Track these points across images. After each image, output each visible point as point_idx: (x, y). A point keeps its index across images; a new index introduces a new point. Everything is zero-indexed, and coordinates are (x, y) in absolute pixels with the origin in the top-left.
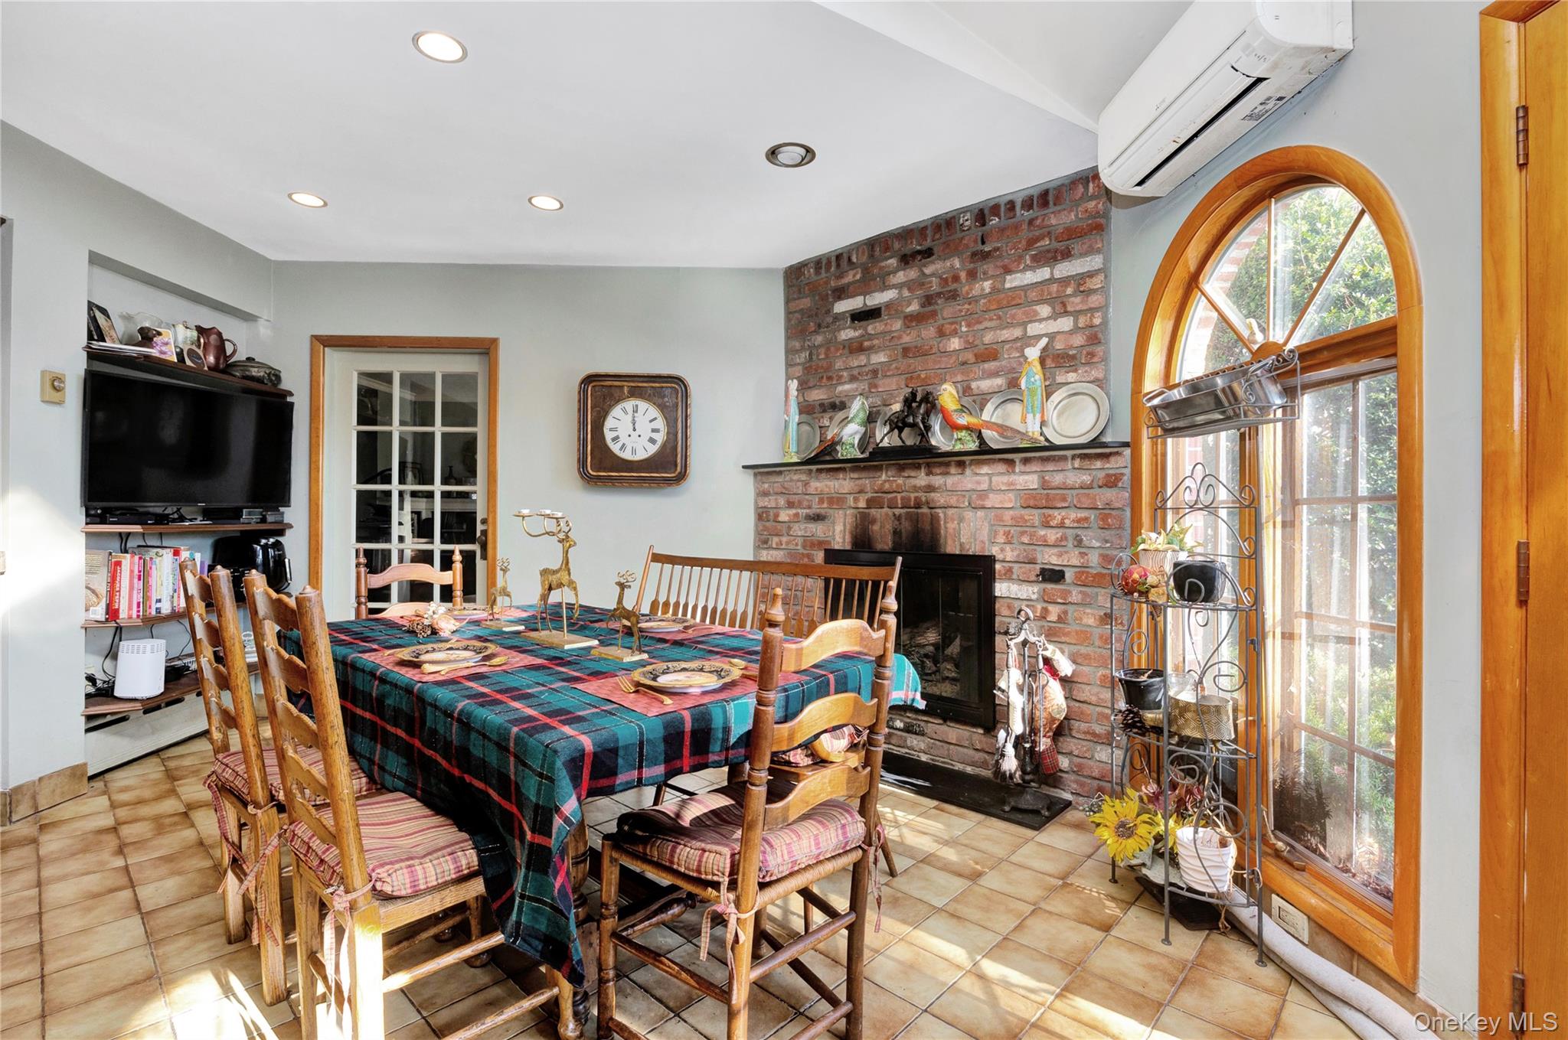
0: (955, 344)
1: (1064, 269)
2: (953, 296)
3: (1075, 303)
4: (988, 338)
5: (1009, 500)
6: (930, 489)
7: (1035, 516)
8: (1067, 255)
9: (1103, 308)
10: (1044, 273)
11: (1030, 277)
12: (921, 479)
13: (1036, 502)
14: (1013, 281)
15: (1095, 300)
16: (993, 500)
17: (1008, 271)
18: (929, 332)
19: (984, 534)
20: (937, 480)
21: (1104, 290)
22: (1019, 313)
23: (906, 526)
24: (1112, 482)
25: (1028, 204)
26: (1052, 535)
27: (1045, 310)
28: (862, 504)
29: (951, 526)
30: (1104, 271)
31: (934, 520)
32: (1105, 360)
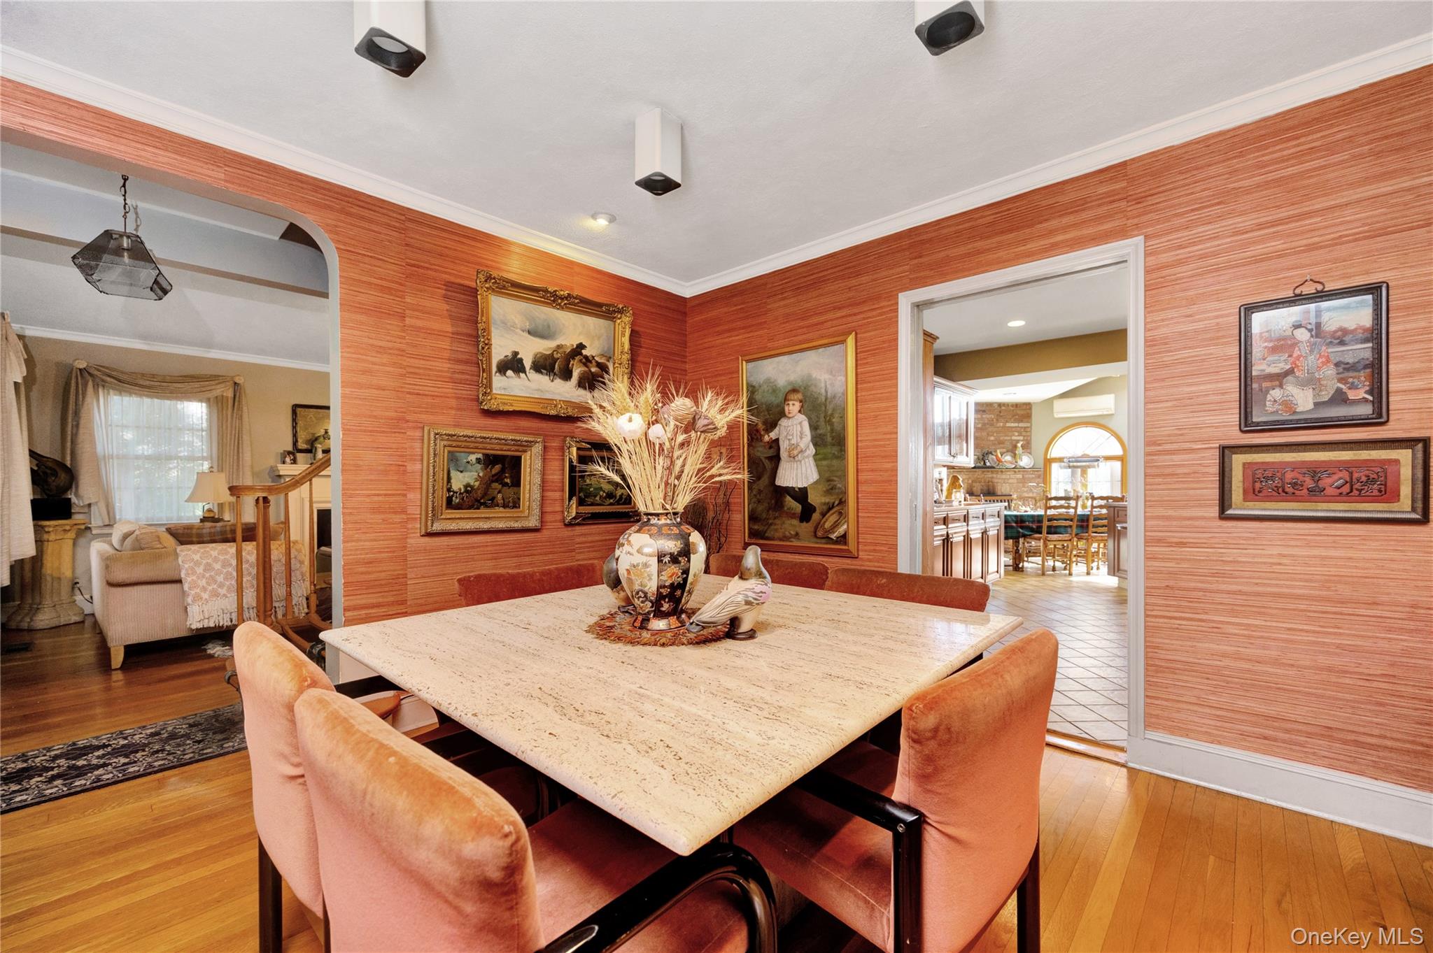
0: (992, 438)
1: (1021, 425)
2: (992, 425)
3: (1024, 434)
4: (1002, 438)
5: (1015, 481)
6: (992, 478)
7: (1021, 485)
8: (1022, 421)
9: (1030, 436)
10: (1016, 425)
11: (1013, 425)
12: (989, 475)
13: (1019, 481)
14: (1008, 425)
15: (1028, 434)
16: (1010, 481)
17: (1007, 422)
18: (984, 434)
19: (1008, 489)
20: (995, 476)
21: (1030, 431)
22: (1010, 434)
23: (985, 488)
24: (1039, 477)
25: (1012, 406)
26: (1025, 489)
27: (1016, 434)
28: (970, 481)
29: (999, 488)
30: (1031, 427)
31: (994, 487)
32: (1031, 448)
